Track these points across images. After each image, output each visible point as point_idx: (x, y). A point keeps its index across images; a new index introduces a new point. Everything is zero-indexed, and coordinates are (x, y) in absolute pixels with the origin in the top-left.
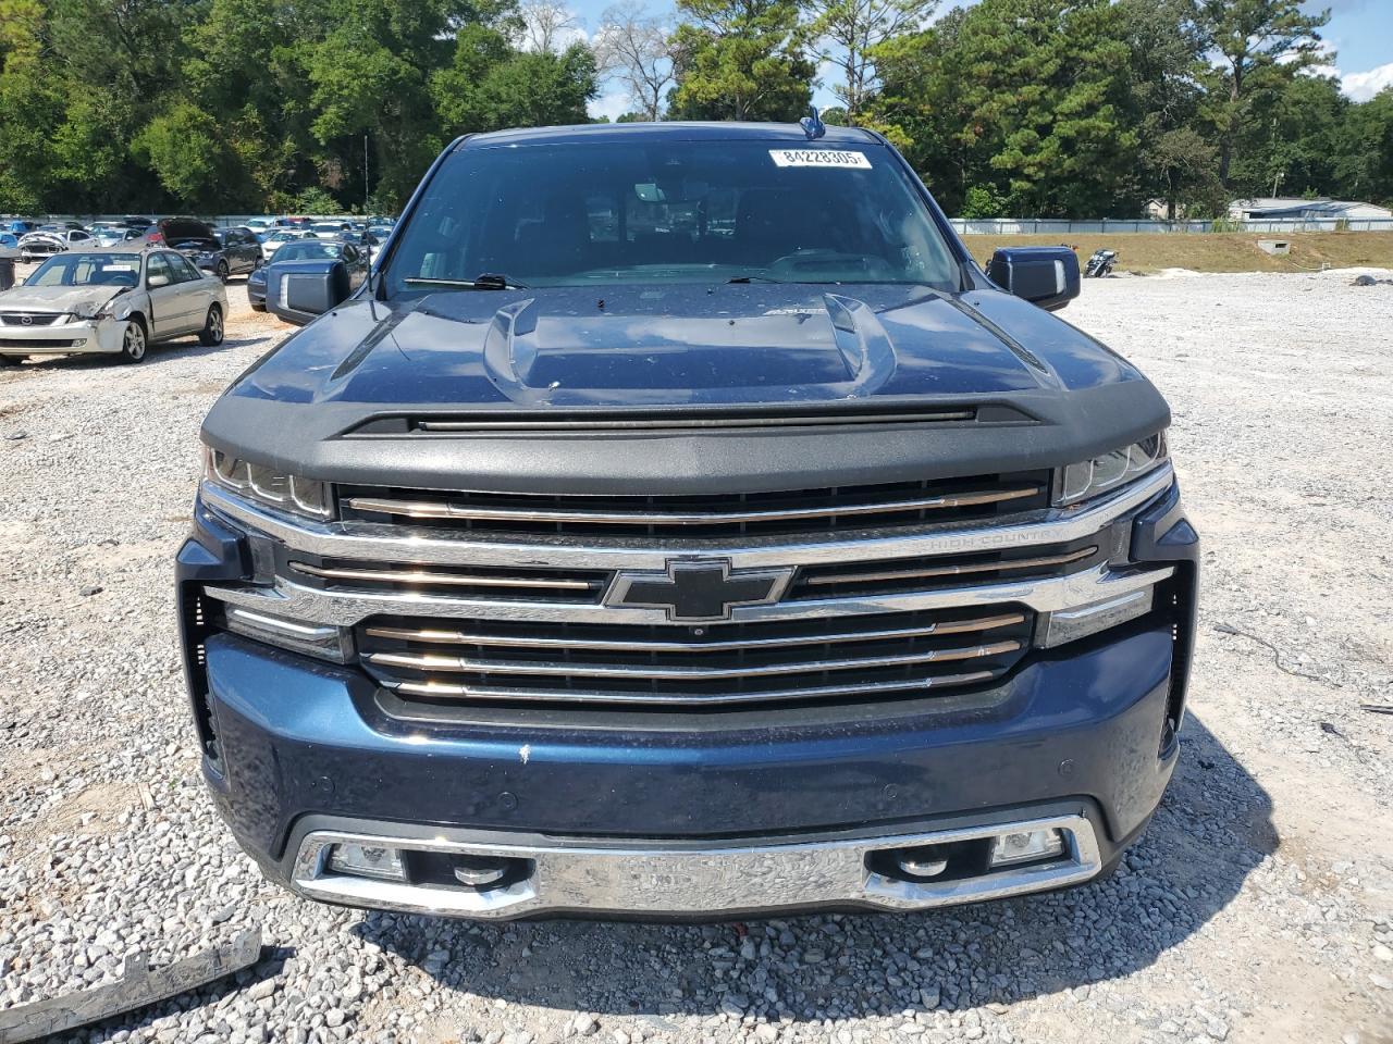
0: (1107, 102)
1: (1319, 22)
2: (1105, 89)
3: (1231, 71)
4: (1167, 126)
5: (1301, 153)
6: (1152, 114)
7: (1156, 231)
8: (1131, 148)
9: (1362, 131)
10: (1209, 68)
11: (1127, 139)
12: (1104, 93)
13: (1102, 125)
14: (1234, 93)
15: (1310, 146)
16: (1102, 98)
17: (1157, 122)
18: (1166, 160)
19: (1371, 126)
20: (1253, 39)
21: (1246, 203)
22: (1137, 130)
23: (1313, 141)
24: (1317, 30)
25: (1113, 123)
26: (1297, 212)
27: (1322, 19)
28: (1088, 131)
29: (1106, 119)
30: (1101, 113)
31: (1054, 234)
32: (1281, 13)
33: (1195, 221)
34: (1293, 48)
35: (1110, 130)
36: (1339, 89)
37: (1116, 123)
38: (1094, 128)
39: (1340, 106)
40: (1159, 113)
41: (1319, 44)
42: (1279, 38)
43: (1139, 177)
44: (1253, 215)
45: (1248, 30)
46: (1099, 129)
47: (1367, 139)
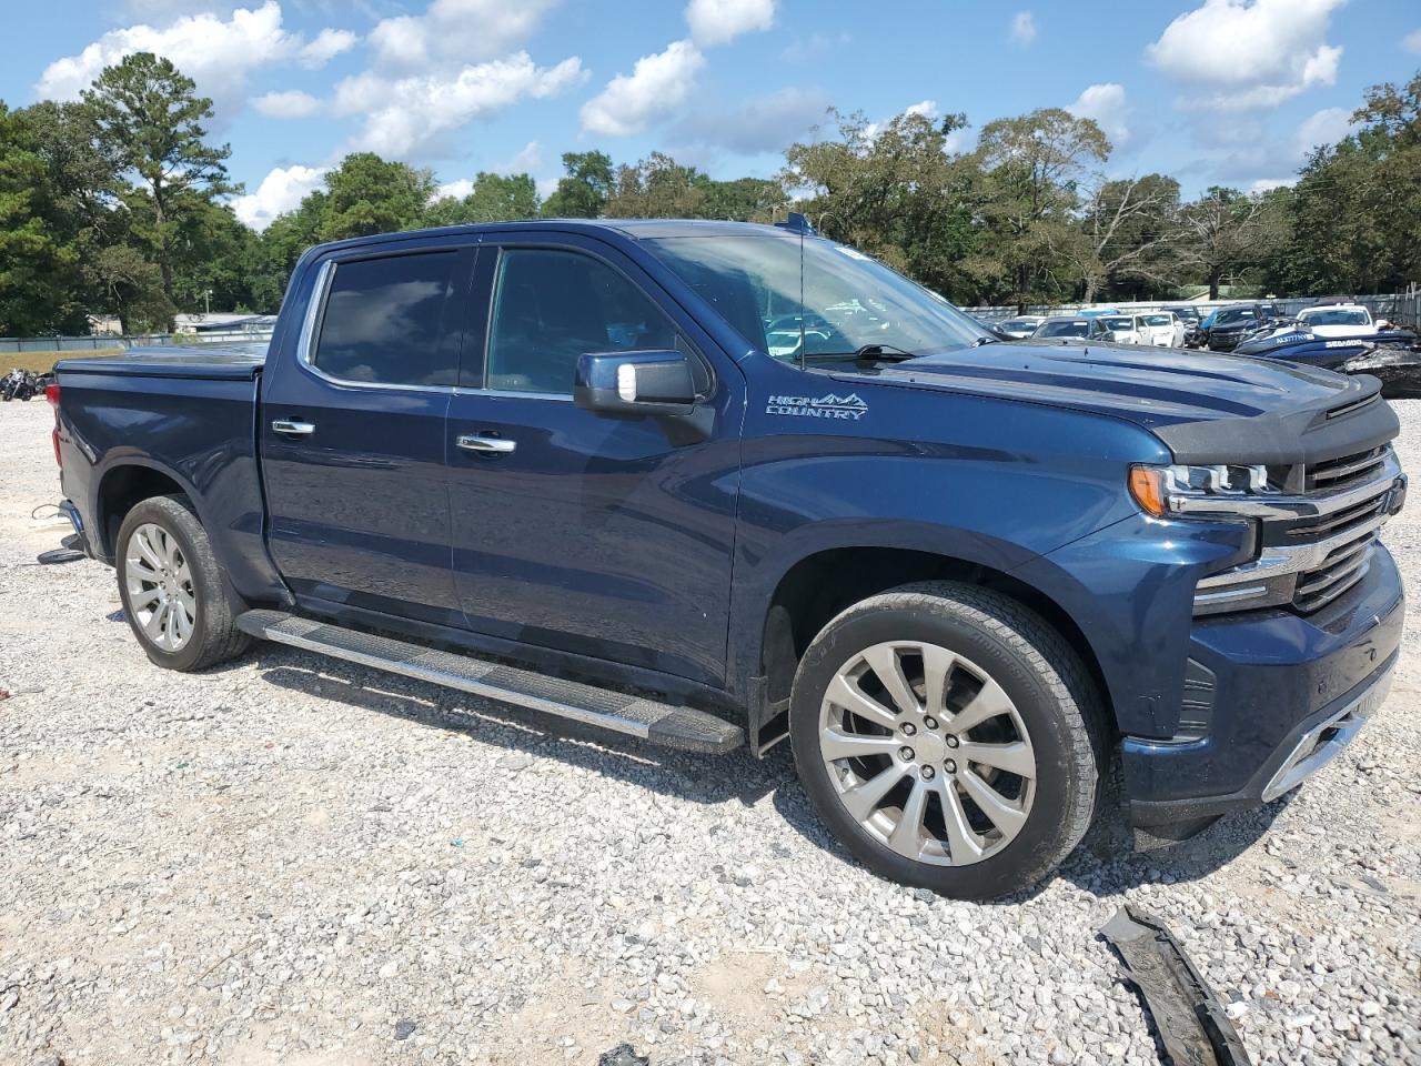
0: (33, 214)
1: (223, 155)
2: (28, 200)
3: (151, 193)
4: (103, 243)
5: (220, 272)
6: (85, 230)
7: (116, 346)
8: (73, 262)
9: (268, 255)
10: (131, 188)
11: (65, 253)
12: (29, 204)
13: (35, 237)
14: (159, 214)
15: (225, 267)
16: (26, 210)
17: (92, 238)
18: (112, 276)
19: (275, 250)
20: (166, 165)
21: (195, 318)
22: (74, 244)
23: (226, 262)
24: (222, 162)
25: (46, 236)
26: (237, 326)
27: (224, 152)
28: (20, 242)
29: (37, 232)
30: (30, 226)
31: (9, 354)
32: (185, 143)
33: (153, 336)
34: (203, 177)
35: (44, 243)
36: (234, 216)
37: (50, 237)
38: (26, 241)
39: (239, 232)
40: (91, 228)
41: (225, 175)
42: (190, 167)
43: (75, 293)
44: (199, 329)
45: (158, 155)
46: (33, 242)
47: (274, 261)
